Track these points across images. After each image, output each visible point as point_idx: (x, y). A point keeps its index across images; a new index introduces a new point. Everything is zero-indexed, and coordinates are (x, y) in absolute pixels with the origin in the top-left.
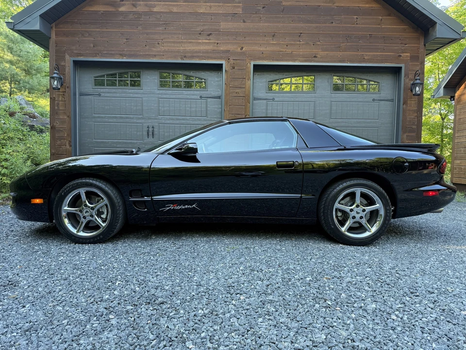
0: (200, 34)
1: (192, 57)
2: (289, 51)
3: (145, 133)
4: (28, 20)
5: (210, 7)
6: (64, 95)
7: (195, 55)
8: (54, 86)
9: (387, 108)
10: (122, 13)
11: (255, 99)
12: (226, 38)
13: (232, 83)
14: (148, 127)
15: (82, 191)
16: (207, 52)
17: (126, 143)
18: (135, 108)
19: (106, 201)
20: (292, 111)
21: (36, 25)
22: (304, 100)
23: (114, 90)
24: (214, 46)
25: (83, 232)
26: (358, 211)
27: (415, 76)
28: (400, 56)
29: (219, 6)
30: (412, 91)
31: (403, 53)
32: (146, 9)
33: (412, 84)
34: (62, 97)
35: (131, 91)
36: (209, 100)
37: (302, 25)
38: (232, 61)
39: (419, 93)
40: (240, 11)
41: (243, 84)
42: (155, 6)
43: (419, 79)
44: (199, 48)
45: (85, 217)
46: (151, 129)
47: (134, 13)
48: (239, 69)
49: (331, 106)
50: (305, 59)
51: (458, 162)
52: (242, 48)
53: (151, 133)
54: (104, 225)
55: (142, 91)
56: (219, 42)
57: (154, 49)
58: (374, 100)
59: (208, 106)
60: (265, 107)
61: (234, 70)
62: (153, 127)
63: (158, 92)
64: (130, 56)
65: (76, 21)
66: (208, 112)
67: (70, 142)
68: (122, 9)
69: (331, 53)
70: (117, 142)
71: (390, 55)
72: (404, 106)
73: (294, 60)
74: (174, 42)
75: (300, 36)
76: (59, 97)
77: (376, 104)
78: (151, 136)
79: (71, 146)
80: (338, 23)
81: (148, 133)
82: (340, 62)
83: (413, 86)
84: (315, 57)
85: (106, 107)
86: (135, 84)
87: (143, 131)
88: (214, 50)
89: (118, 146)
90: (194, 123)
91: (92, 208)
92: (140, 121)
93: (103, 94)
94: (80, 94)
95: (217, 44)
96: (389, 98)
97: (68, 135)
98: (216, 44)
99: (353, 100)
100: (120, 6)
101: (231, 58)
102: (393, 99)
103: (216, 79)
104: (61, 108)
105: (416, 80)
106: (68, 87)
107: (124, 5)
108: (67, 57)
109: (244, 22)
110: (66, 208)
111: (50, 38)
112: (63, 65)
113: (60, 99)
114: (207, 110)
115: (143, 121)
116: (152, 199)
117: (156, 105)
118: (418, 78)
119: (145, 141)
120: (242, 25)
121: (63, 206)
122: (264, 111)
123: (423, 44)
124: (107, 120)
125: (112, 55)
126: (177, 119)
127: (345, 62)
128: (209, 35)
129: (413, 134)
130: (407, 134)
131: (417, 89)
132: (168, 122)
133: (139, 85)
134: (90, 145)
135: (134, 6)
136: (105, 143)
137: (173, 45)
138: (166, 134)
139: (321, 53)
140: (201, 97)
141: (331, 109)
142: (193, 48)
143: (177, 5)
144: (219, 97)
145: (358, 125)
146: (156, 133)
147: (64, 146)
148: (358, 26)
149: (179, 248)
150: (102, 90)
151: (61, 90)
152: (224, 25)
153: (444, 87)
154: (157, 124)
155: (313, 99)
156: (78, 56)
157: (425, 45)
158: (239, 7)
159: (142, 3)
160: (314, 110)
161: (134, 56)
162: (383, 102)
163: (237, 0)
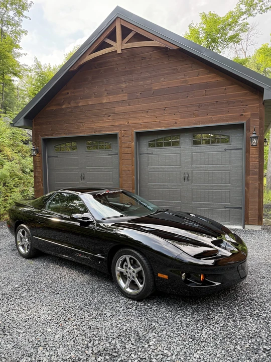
0: (104, 116)
1: (100, 131)
2: (158, 121)
3: (80, 178)
4: (19, 121)
5: (109, 98)
9: (237, 155)
10: (64, 109)
11: (141, 154)
12: (119, 117)
13: (123, 145)
14: (81, 174)
16: (108, 127)
17: (70, 184)
18: (75, 163)
20: (165, 161)
21: (22, 123)
22: (172, 152)
23: (64, 153)
28: (243, 115)
29: (114, 97)
31: (244, 112)
32: (75, 105)
34: (38, 159)
35: (72, 154)
36: (113, 156)
37: (166, 102)
38: (123, 132)
40: (126, 98)
41: (130, 145)
42: (79, 103)
43: (255, 133)
44: (103, 125)
47: (70, 108)
48: (127, 136)
50: (168, 125)
52: (128, 122)
55: (78, 153)
56: (115, 120)
57: (81, 129)
58: (225, 150)
59: (113, 159)
60: (147, 159)
61: (124, 137)
62: (84, 174)
63: (86, 152)
64: (69, 134)
67: (43, 184)
69: (187, 120)
70: (67, 183)
71: (234, 115)
72: (247, 154)
73: (162, 127)
75: (164, 110)
77: (228, 152)
78: (83, 179)
79: (43, 186)
80: (191, 97)
82: (194, 124)
84: (176, 123)
85: (61, 163)
88: (112, 126)
89: (67, 185)
90: (105, 170)
92: (77, 171)
93: (58, 156)
94: (48, 157)
96: (239, 146)
97: (42, 180)
98: (113, 122)
100: (62, 105)
101: (122, 130)
102: (242, 148)
104: (38, 166)
105: (253, 134)
106: (41, 154)
107: (64, 104)
108: (40, 136)
109: (129, 105)
112: (38, 142)
114: (112, 162)
115: (79, 171)
117: (85, 161)
119: (80, 182)
120: (128, 107)
122: (147, 161)
124: (61, 170)
127: (198, 124)
128: (109, 116)
129: (255, 176)
130: (250, 176)
131: (254, 141)
133: (76, 149)
135: (69, 104)
137: (90, 125)
138: (91, 178)
139: (180, 120)
140: (109, 155)
141: (192, 158)
142: (101, 126)
143: (91, 100)
144: (117, 154)
145: (213, 169)
146: (85, 177)
147: (40, 186)
148: (207, 96)
150: (58, 154)
151: (38, 156)
152: (118, 109)
154: (85, 172)
155: (179, 152)
156: (44, 136)
158: (125, 96)
159: (73, 101)
160: (180, 159)
161: (71, 133)
162: (233, 151)
163: (124, 91)
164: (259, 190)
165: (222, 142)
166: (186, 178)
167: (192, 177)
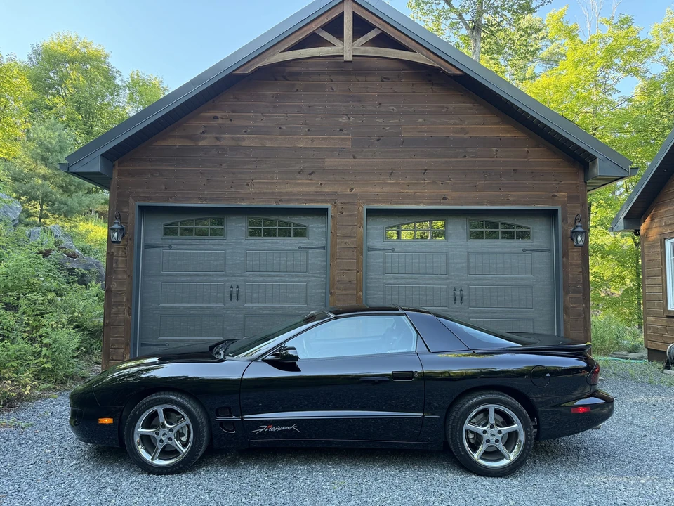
0: (300, 173)
1: (290, 201)
2: (411, 192)
3: (228, 295)
4: (86, 160)
5: (312, 140)
6: (125, 249)
7: (293, 198)
8: (114, 240)
9: (542, 260)
10: (203, 148)
11: (369, 249)
12: (332, 177)
13: (340, 231)
14: (231, 287)
15: (160, 409)
16: (308, 194)
17: (201, 308)
18: (216, 263)
19: (188, 421)
20: (417, 264)
21: (96, 167)
22: (432, 250)
23: (190, 241)
24: (318, 187)
25: (160, 459)
26: (493, 434)
27: (575, 221)
28: (555, 196)
29: (323, 139)
30: (572, 239)
31: (558, 192)
32: (233, 144)
33: (573, 232)
34: (123, 251)
35: (211, 242)
36: (310, 251)
37: (427, 160)
38: (339, 205)
39: (581, 243)
40: (348, 144)
41: (354, 233)
42: (243, 140)
43: (581, 226)
44: (298, 190)
45: (161, 441)
46: (235, 290)
47: (218, 148)
48: (348, 215)
49: (468, 259)
50: (432, 201)
51: (652, 319)
52: (352, 190)
53: (234, 295)
54: (184, 450)
55: (226, 241)
56: (323, 182)
57: (242, 192)
58: (524, 250)
59: (310, 258)
60: (382, 260)
61: (342, 216)
62: (238, 287)
63: (246, 242)
64: (212, 200)
65: (145, 157)
66: (309, 267)
67: (130, 308)
68: (201, 143)
69: (465, 194)
70: (191, 307)
71: (542, 195)
72: (564, 259)
73: (418, 203)
74: (267, 183)
75: (424, 173)
76: (118, 252)
77: (528, 254)
78: (234, 299)
79: (130, 314)
80: (472, 157)
81: (231, 295)
82: (478, 203)
83: (574, 234)
84: (444, 198)
85: (179, 263)
86: (217, 233)
87: (224, 292)
88: (317, 192)
89: (192, 312)
90: (290, 280)
91: (171, 430)
92: (222, 279)
93: (174, 246)
94: (145, 246)
95: (321, 184)
96: (545, 246)
97: (127, 300)
98: (319, 185)
99: (497, 250)
100: (200, 139)
101: (338, 201)
102: (550, 250)
103: (320, 225)
104: (120, 266)
105: (577, 226)
106: (130, 239)
107: (204, 139)
108: (131, 201)
109: (354, 157)
110: (140, 430)
111: (111, 179)
112: (126, 212)
113: (120, 254)
114: (307, 264)
115: (226, 279)
116: (242, 418)
117: (242, 259)
118: (579, 224)
119: (227, 305)
120: (352, 161)
121: (136, 427)
122: (381, 264)
123: (583, 181)
124: (178, 278)
125: (188, 199)
126: (269, 276)
127: (483, 205)
128: (310, 174)
129: (578, 296)
130: (571, 295)
131: (579, 238)
132: (258, 280)
133: (222, 234)
134: (154, 312)
135: (218, 139)
136: (176, 308)
137: (265, 186)
138: (255, 295)
139: (453, 194)
140: (300, 248)
141: (468, 263)
142: (290, 190)
143: (272, 139)
144: (323, 248)
145: (505, 283)
146: (240, 294)
147: (122, 315)
148: (497, 159)
149: (275, 484)
150: (174, 241)
151: (121, 244)
152: (329, 162)
153: (624, 218)
154: (242, 283)
155: (444, 250)
156: (145, 200)
157: (586, 182)
158: (347, 139)
159: (227, 136)
160: (447, 263)
161: (217, 200)
162: (536, 253)
163: (345, 132)
164: (585, 318)
165: (518, 237)
166: (458, 298)
167: (469, 295)
